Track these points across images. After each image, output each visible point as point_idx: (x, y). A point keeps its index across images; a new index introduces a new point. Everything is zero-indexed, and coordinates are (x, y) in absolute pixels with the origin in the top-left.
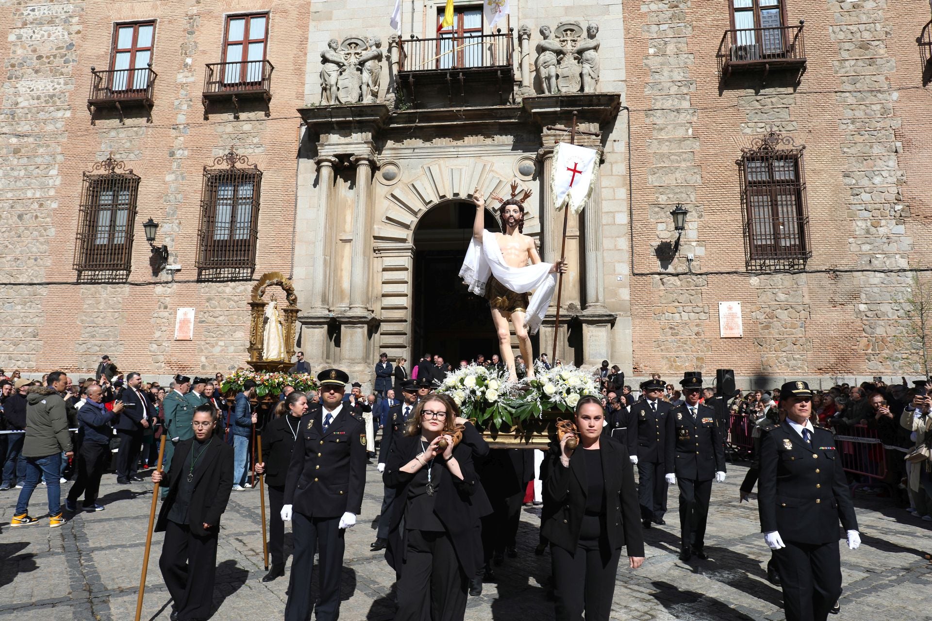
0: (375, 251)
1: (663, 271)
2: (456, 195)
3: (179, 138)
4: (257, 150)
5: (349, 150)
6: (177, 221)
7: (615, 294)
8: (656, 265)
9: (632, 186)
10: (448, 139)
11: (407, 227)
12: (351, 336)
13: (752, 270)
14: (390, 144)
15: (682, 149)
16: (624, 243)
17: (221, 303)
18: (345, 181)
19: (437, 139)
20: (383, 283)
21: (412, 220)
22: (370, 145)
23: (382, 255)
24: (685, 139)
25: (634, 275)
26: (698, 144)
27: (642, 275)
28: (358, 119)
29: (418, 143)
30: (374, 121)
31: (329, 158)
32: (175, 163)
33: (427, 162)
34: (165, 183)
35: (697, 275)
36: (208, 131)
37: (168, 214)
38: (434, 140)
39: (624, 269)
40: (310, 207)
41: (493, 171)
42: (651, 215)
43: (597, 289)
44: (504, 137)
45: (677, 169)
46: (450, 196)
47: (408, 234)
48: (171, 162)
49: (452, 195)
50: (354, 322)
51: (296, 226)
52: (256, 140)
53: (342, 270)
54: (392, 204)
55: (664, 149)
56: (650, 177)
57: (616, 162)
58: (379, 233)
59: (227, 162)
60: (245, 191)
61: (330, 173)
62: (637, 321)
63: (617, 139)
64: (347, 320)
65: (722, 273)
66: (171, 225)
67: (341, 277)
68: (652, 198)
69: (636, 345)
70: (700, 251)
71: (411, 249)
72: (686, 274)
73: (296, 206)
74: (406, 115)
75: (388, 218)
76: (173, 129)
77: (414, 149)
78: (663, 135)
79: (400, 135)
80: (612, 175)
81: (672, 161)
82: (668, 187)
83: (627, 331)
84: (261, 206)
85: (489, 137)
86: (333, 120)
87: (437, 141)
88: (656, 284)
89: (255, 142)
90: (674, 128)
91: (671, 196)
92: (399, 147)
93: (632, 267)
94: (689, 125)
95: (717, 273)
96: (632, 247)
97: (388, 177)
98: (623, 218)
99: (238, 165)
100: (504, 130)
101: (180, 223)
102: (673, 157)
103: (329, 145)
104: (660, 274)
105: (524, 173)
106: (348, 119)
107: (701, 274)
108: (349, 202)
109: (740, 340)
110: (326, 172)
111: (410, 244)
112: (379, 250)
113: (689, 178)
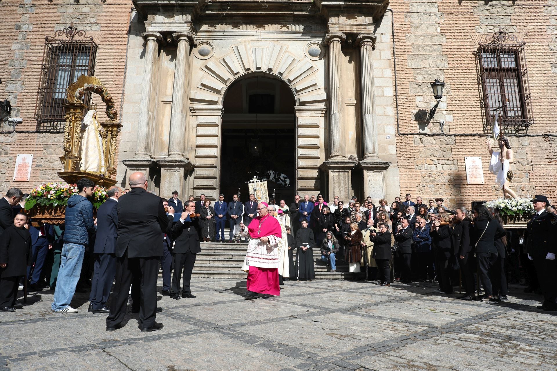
0: (191, 110)
1: (421, 132)
2: (258, 68)
3: (25, 15)
4: (94, 28)
5: (172, 28)
6: (21, 82)
7: (385, 150)
8: (415, 127)
9: (396, 68)
10: (252, 26)
11: (218, 92)
12: (170, 178)
13: (488, 133)
14: (205, 27)
15: (433, 42)
16: (391, 111)
17: (57, 151)
18: (168, 55)
19: (244, 25)
20: (197, 136)
21: (223, 87)
22: (190, 25)
23: (197, 114)
24: (435, 35)
25: (400, 135)
26: (444, 39)
27: (406, 135)
28: (180, 2)
29: (228, 28)
30: (193, 6)
31: (155, 34)
32: (21, 35)
33: (235, 43)
34: (11, 50)
35: (447, 136)
36: (51, 11)
37: (13, 76)
38: (241, 27)
39: (391, 131)
40: (137, 75)
41: (288, 52)
42: (411, 90)
43: (374, 143)
44: (297, 26)
45: (429, 57)
46: (253, 70)
47: (219, 98)
48: (17, 34)
49: (255, 68)
50: (172, 165)
51: (125, 89)
52: (93, 20)
53: (162, 126)
54: (206, 74)
55: (420, 41)
56: (409, 61)
57: (384, 50)
58: (195, 96)
59: (67, 34)
60: (83, 60)
61: (155, 46)
62: (403, 170)
63: (384, 33)
64: (166, 163)
65: (466, 135)
66: (15, 85)
67: (162, 131)
68: (412, 77)
69: (403, 189)
70: (449, 118)
71: (221, 110)
72: (439, 135)
73: (125, 73)
74: (219, 4)
75: (203, 85)
76: (20, 7)
77: (224, 32)
78: (418, 31)
79: (213, 21)
80: (380, 59)
81: (426, 51)
82: (424, 69)
83: (396, 178)
84: (95, 72)
85: (284, 26)
86: (159, 2)
87: (243, 27)
88: (417, 142)
89: (92, 21)
90: (427, 27)
91: (426, 76)
92: (213, 30)
93: (398, 129)
94: (437, 25)
95: (462, 135)
96: (397, 114)
97: (203, 54)
98: (390, 92)
99: (77, 38)
100: (297, 20)
101: (23, 84)
102: (426, 48)
103: (155, 23)
104: (419, 134)
105: (312, 54)
106: (171, 2)
107: (450, 135)
108: (170, 72)
109: (482, 186)
110: (152, 45)
111: (220, 106)
112: (194, 110)
113: (439, 63)
